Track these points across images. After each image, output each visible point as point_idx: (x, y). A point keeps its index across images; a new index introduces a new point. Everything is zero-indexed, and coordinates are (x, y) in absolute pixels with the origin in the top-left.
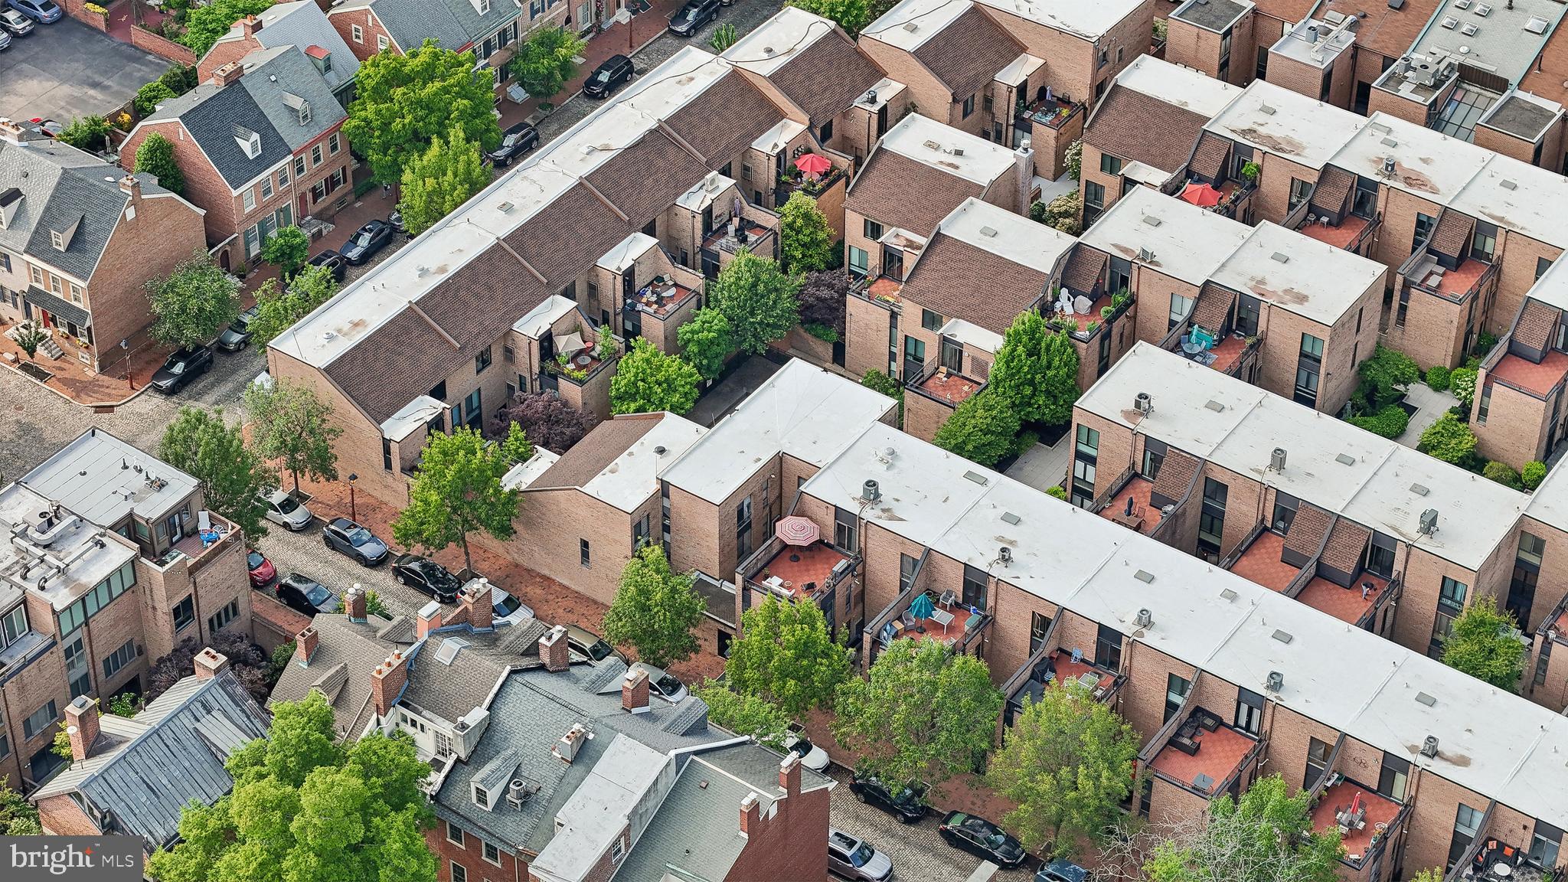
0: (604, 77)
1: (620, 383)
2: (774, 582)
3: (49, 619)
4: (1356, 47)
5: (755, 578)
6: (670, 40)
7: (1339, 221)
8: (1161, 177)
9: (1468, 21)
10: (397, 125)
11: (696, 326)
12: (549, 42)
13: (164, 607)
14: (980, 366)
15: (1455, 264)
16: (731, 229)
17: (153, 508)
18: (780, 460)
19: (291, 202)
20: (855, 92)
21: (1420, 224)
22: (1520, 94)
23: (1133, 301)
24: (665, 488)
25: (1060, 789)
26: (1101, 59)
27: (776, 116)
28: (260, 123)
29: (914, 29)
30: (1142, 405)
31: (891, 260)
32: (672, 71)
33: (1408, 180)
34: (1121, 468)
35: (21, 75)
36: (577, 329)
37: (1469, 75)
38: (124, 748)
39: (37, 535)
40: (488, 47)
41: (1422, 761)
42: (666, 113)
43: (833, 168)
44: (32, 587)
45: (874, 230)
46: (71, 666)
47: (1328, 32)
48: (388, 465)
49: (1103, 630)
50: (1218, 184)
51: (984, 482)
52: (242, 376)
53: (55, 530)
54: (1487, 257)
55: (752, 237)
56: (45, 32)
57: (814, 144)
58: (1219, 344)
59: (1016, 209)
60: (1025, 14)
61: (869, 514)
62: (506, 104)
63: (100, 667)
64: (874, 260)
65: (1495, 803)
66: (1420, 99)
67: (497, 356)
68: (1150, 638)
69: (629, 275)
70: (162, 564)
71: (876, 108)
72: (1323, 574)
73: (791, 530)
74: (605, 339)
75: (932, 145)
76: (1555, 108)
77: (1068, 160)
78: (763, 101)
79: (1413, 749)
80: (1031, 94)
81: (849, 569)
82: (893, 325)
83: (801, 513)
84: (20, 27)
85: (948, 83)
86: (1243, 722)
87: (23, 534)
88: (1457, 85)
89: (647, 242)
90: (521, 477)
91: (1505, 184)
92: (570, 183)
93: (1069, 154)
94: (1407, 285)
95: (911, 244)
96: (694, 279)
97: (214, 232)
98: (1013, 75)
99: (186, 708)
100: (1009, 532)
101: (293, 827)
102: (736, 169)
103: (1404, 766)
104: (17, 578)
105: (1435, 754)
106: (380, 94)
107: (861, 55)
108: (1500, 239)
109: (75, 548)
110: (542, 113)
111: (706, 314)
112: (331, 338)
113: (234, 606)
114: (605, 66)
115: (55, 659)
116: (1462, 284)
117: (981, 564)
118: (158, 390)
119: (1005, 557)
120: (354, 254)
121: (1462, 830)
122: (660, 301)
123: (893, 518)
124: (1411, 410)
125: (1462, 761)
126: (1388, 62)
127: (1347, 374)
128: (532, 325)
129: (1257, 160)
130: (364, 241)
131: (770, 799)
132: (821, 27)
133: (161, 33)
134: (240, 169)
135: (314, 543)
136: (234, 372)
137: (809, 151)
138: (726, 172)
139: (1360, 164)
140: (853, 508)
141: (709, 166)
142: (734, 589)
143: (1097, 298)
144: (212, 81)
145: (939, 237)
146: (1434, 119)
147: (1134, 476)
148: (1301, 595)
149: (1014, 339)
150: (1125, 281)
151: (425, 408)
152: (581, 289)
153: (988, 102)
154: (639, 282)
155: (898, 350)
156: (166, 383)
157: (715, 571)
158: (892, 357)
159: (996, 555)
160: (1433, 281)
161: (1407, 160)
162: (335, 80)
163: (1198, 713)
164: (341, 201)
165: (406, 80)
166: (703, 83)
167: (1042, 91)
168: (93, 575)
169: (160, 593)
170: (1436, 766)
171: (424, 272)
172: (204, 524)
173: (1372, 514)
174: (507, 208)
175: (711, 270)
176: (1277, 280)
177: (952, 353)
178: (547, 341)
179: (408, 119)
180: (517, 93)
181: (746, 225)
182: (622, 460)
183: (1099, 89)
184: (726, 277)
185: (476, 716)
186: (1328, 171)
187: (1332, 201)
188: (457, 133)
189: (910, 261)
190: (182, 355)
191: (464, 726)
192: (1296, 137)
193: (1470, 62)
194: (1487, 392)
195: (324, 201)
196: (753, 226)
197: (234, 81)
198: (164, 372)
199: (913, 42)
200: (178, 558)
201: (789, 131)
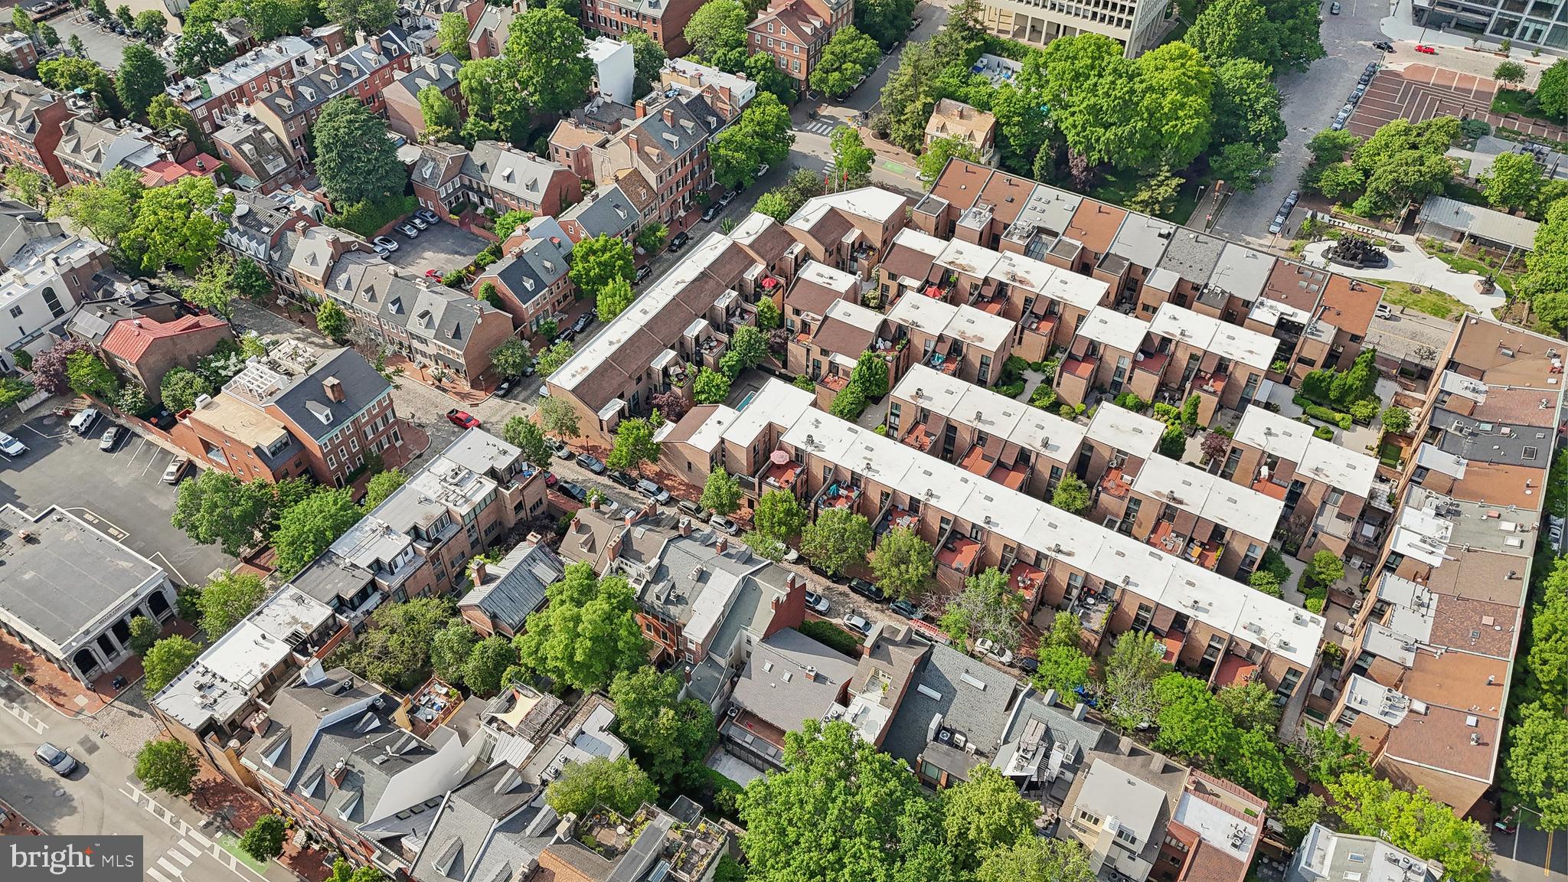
0: (677, 242)
1: (698, 387)
2: (771, 480)
3: (460, 519)
4: (992, 219)
5: (763, 479)
6: (702, 224)
7: (993, 300)
8: (917, 284)
9: (1040, 206)
10: (592, 274)
11: (727, 359)
12: (654, 229)
13: (510, 506)
14: (846, 373)
15: (1040, 319)
16: (737, 313)
17: (502, 464)
18: (770, 426)
19: (548, 307)
20: (784, 249)
21: (1026, 300)
22: (1063, 238)
23: (909, 341)
24: (723, 441)
25: (901, 573)
26: (886, 229)
27: (752, 262)
28: (533, 275)
29: (808, 221)
30: (919, 393)
31: (805, 327)
32: (707, 244)
33: (1020, 281)
34: (911, 420)
35: (425, 250)
36: (677, 363)
37: (1041, 230)
38: (498, 582)
39: (451, 480)
40: (627, 233)
41: (1053, 554)
42: (707, 264)
43: (777, 283)
44: (451, 505)
45: (797, 312)
46: (470, 536)
47: (980, 213)
48: (602, 429)
49: (912, 498)
50: (941, 286)
51: (856, 432)
52: (534, 387)
53: (459, 477)
54: (1055, 313)
55: (746, 317)
56: (433, 228)
57: (769, 274)
58: (945, 361)
59: (855, 302)
60: (853, 211)
61: (809, 449)
62: (637, 256)
63: (483, 534)
64: (798, 325)
65: (1087, 574)
66: (1021, 242)
67: (644, 377)
68: (933, 502)
69: (697, 338)
70: (508, 488)
71: (793, 257)
72: (1000, 464)
73: (778, 457)
74: (691, 368)
75: (820, 275)
76: (1078, 243)
77: (873, 275)
78: (747, 256)
79: (1049, 549)
80: (856, 246)
81: (802, 472)
82: (808, 354)
83: (780, 449)
84: (422, 226)
85: (823, 244)
86: (974, 535)
87: (445, 480)
88: (1036, 235)
89: (704, 323)
90: (660, 436)
91: (1062, 281)
92: (670, 298)
93: (873, 272)
94: (1023, 328)
95: (813, 319)
96: (725, 338)
97: (517, 322)
98: (850, 238)
99: (525, 560)
100: (868, 454)
101: (579, 629)
102: (737, 287)
103: (1046, 557)
104: (443, 501)
105: (1059, 551)
106: (585, 259)
107: (786, 232)
108: (1062, 306)
109: (470, 485)
110: (652, 259)
111: (730, 354)
112: (573, 376)
113: (540, 500)
114: (677, 238)
115: (464, 534)
116: (1046, 327)
117: (858, 470)
118: (497, 396)
119: (869, 467)
120: (578, 328)
121: (1072, 583)
122: (711, 348)
123: (820, 450)
124: (1025, 381)
125: (1069, 554)
126: (1006, 226)
127: (999, 367)
128: (658, 364)
129: (956, 275)
130: (581, 323)
131: (782, 594)
132: (769, 221)
133: (484, 228)
134: (526, 296)
135: (572, 464)
136: (530, 385)
137: (767, 277)
138: (733, 288)
139: (999, 276)
140: (802, 446)
141: (727, 287)
142: (756, 481)
143: (895, 341)
144: (509, 255)
145: (826, 318)
146: (1027, 252)
147: (917, 423)
148: (990, 476)
149: (863, 363)
150: (905, 334)
151: (617, 405)
152: (677, 346)
153: (839, 250)
154: (701, 340)
155: (811, 364)
156: (501, 392)
157: (745, 473)
158: (808, 366)
159: (864, 466)
160: (1034, 326)
161: (1020, 273)
162: (563, 252)
163: (954, 532)
164: (569, 304)
165: (594, 253)
166: (721, 249)
167: (861, 244)
168: (478, 498)
169: (508, 502)
170: (1060, 557)
171: (611, 343)
172: (525, 467)
173: (1020, 440)
174: (645, 312)
175: (730, 332)
176: (971, 331)
177: (834, 368)
178: (665, 371)
179: (597, 270)
180: (641, 251)
181: (744, 311)
182: (703, 427)
183: (885, 242)
184: (737, 336)
185: (654, 562)
186: (986, 281)
187: (989, 292)
188: (619, 278)
189: (814, 327)
190: (506, 380)
191: (649, 568)
192: (972, 264)
193: (1042, 225)
194: (1060, 376)
195: (562, 305)
196: (746, 311)
197: (520, 256)
198: (499, 388)
199: (807, 227)
200: (517, 485)
201: (759, 269)
